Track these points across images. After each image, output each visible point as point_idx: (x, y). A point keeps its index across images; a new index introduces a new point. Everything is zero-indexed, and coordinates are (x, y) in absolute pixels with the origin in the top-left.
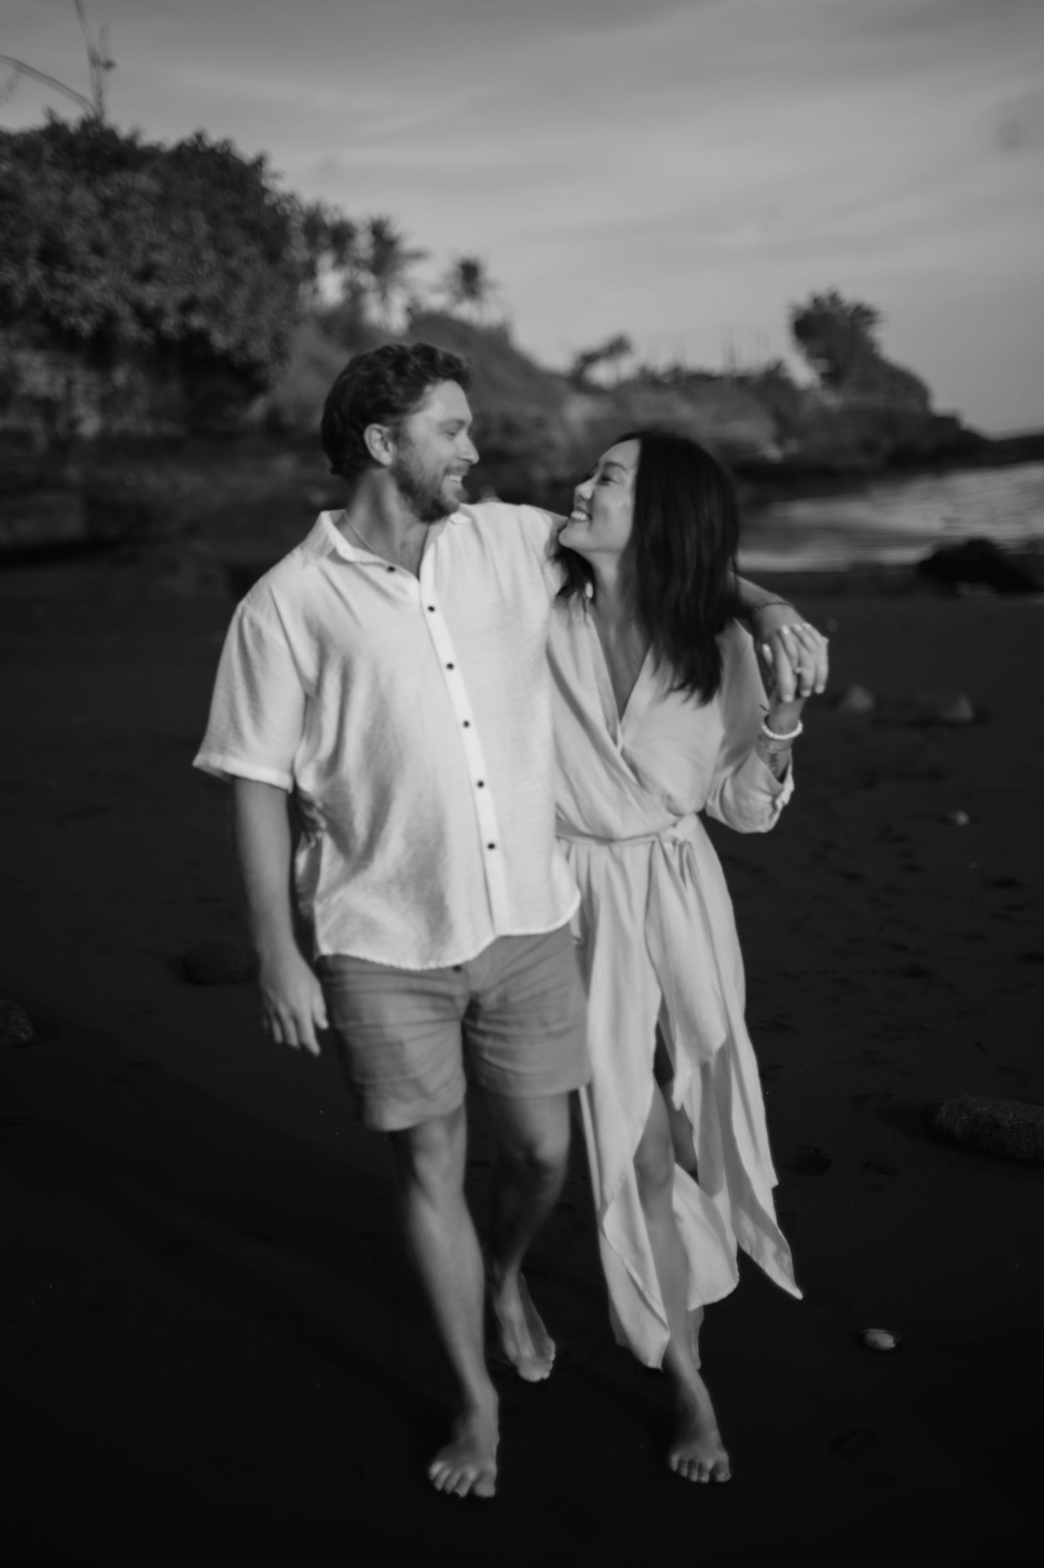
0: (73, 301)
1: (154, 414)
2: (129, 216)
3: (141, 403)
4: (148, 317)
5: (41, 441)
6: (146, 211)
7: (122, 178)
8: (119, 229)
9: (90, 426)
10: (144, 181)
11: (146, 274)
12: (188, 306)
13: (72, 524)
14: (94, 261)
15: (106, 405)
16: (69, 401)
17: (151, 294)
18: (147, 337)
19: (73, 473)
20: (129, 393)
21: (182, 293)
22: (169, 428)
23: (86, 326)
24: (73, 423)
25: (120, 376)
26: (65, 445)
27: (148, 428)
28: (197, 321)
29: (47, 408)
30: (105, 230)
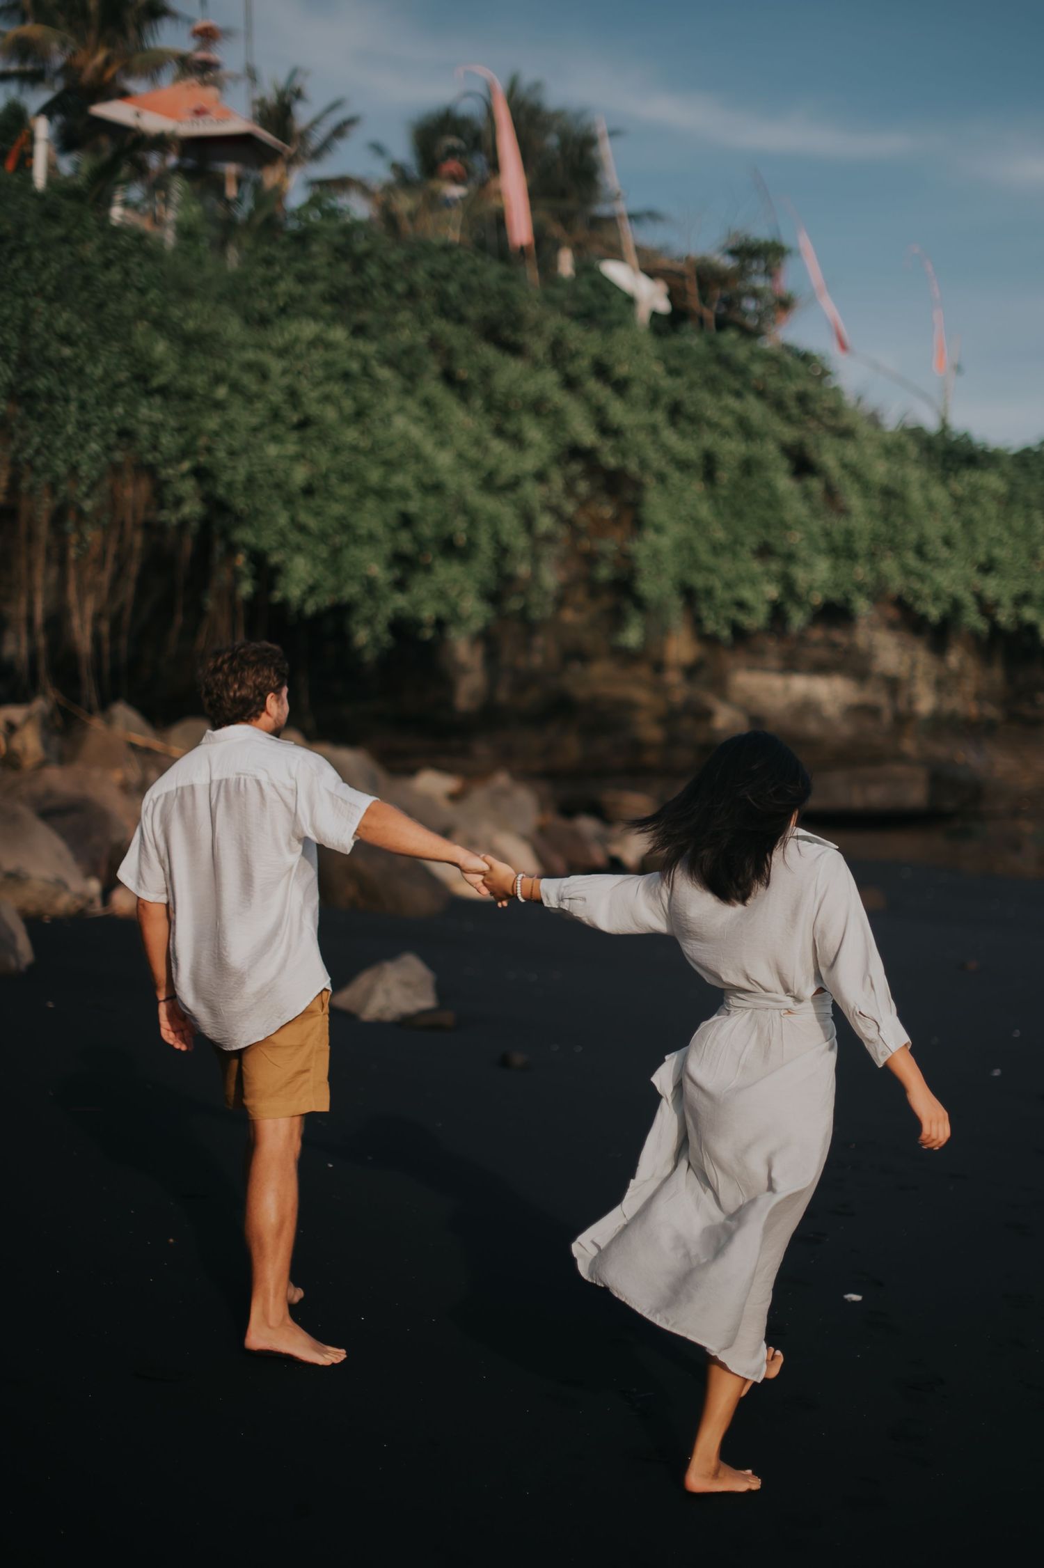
0: (926, 590)
1: (979, 697)
2: (977, 514)
3: (969, 686)
4: (986, 608)
5: (887, 716)
6: (992, 508)
7: (971, 477)
8: (968, 524)
9: (925, 703)
10: (993, 481)
11: (987, 568)
12: (1023, 599)
13: (916, 795)
14: (944, 553)
15: (941, 685)
16: (912, 679)
17: (992, 587)
18: (982, 625)
19: (909, 746)
20: (959, 676)
21: (1018, 586)
22: (992, 712)
23: (934, 612)
24: (911, 701)
25: (954, 658)
26: (903, 720)
27: (973, 710)
28: (1029, 614)
29: (893, 685)
30: (956, 525)
